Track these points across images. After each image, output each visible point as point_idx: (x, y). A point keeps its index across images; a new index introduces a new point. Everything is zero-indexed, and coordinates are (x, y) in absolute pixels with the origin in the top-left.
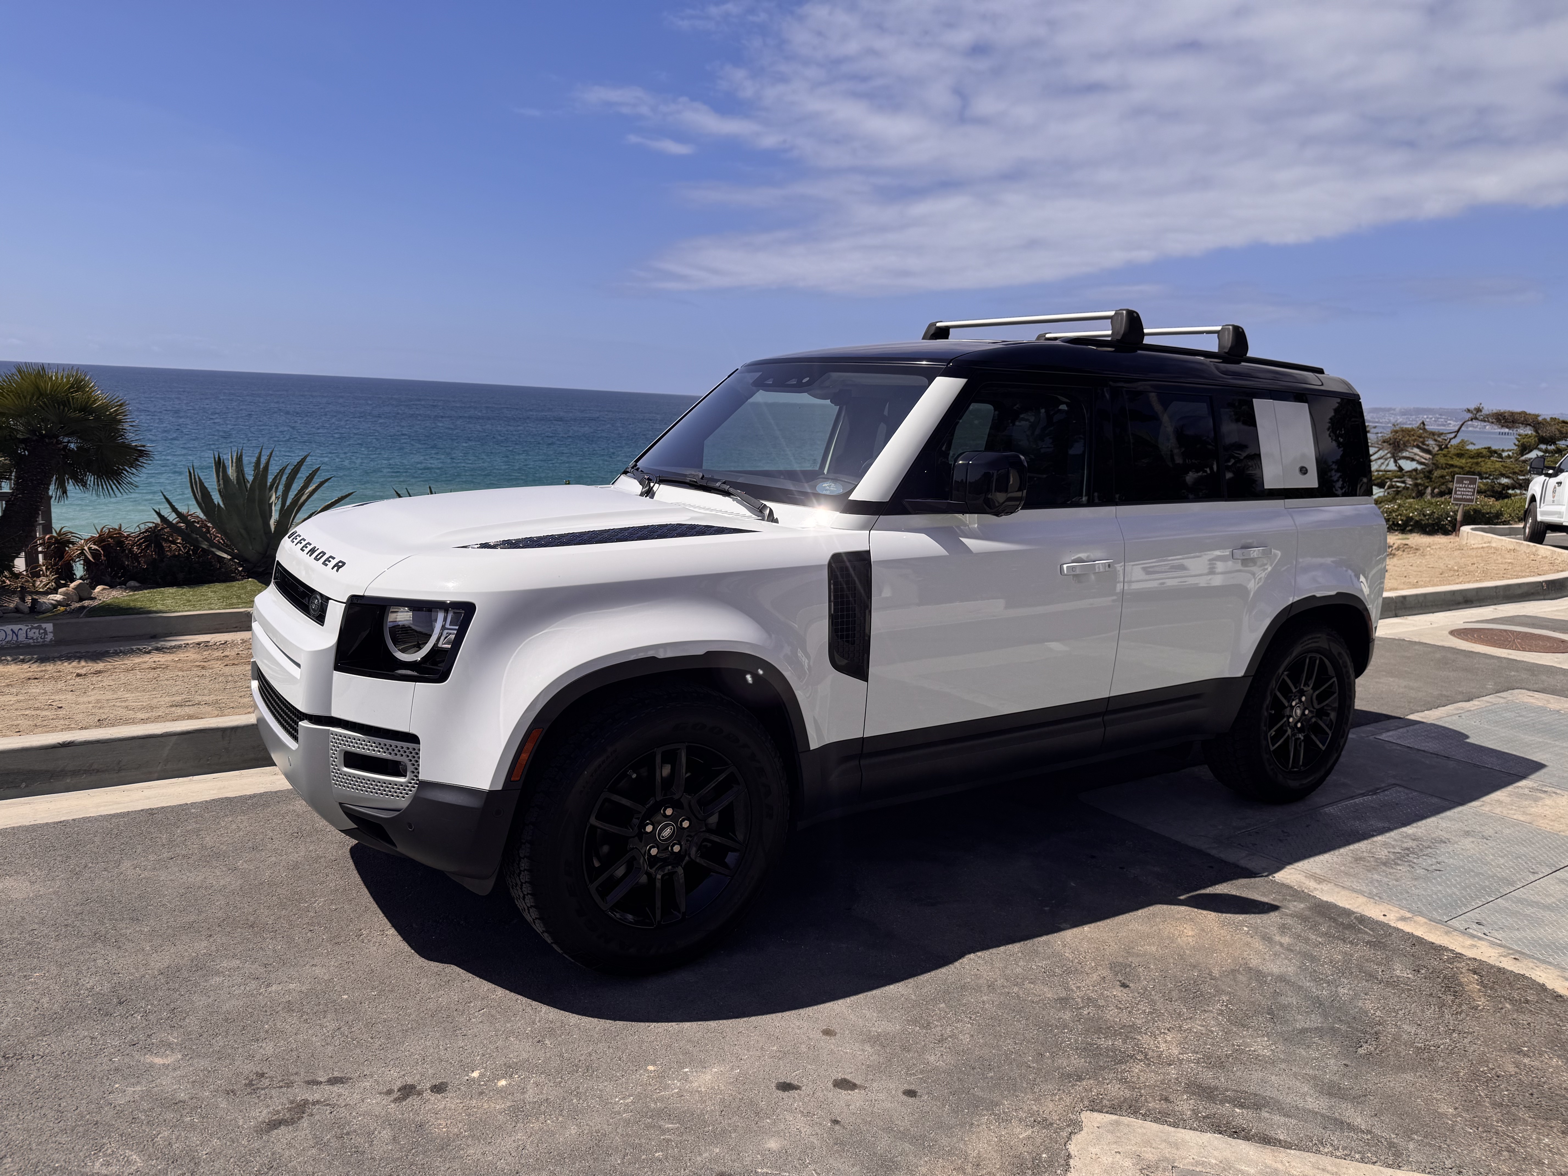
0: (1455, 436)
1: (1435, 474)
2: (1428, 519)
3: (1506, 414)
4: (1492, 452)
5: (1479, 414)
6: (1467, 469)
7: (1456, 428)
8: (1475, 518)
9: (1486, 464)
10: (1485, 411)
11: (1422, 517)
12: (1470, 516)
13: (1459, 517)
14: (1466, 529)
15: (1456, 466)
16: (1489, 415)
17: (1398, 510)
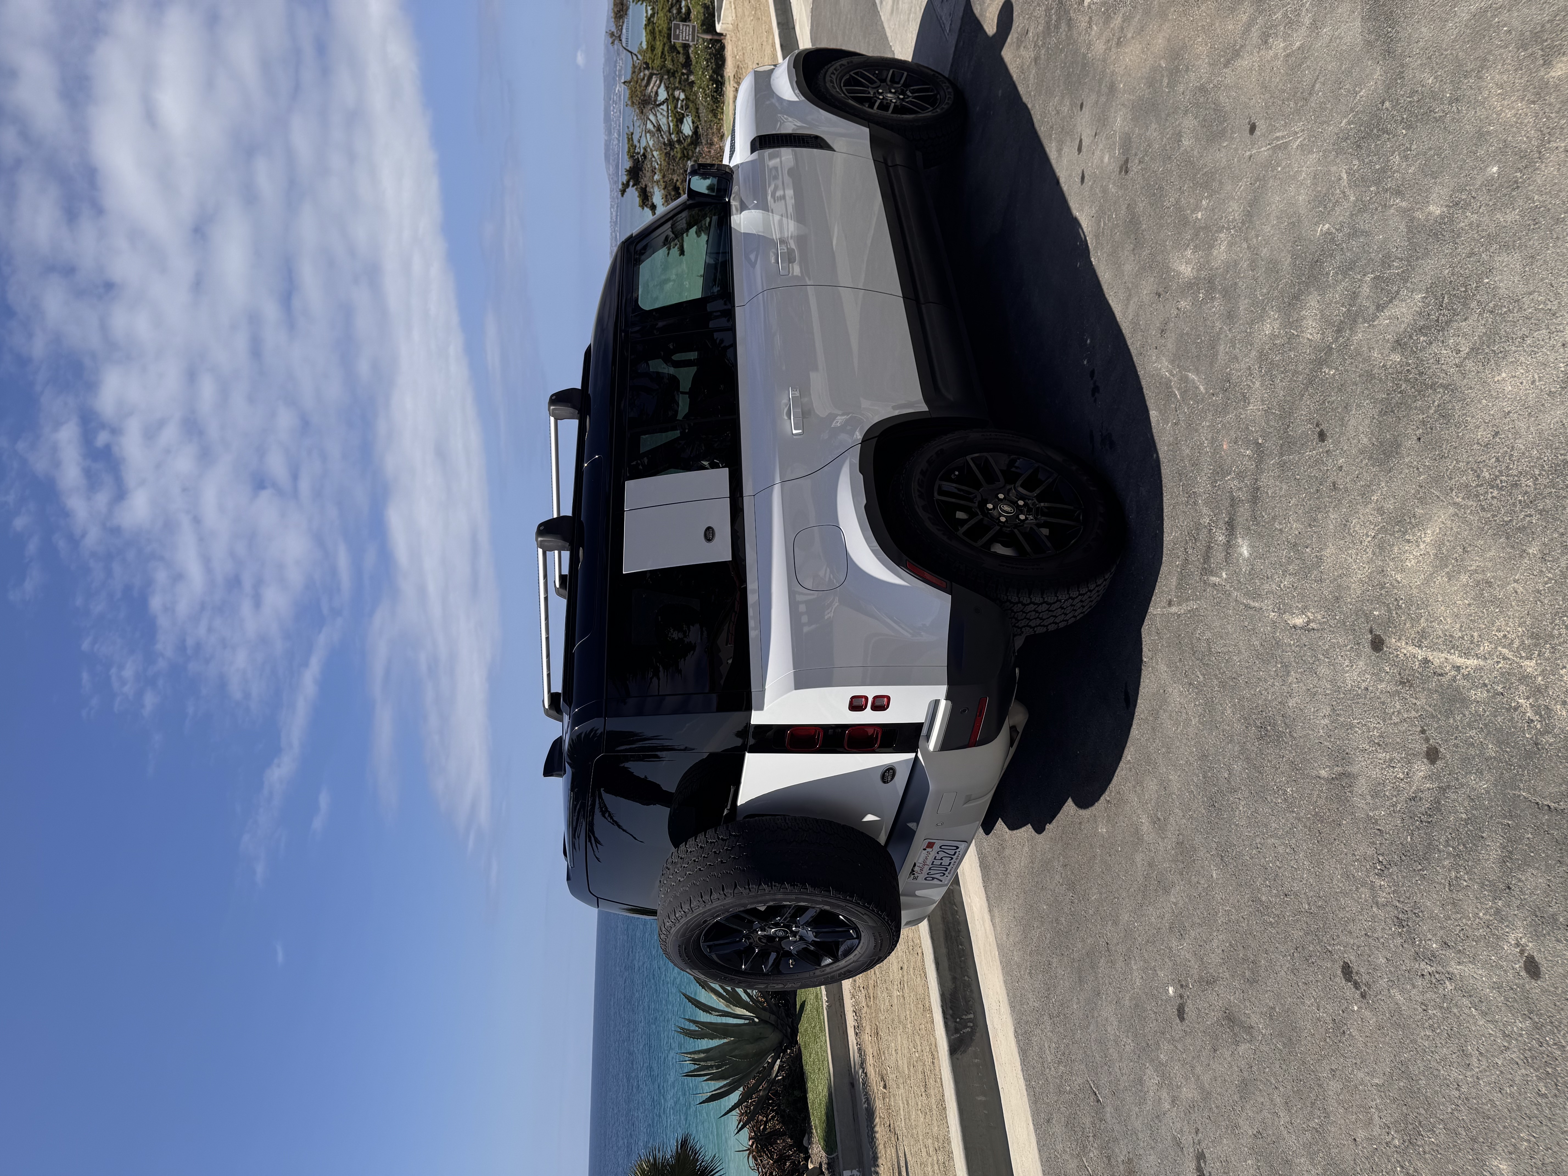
0: (636, 55)
1: (671, 67)
2: (711, 63)
3: (616, 10)
4: (649, 20)
5: (615, 34)
6: (665, 40)
7: (630, 54)
8: (709, 23)
9: (660, 25)
10: (614, 29)
11: (709, 68)
12: (707, 28)
13: (709, 37)
14: (719, 28)
15: (663, 49)
16: (616, 25)
17: (703, 89)
